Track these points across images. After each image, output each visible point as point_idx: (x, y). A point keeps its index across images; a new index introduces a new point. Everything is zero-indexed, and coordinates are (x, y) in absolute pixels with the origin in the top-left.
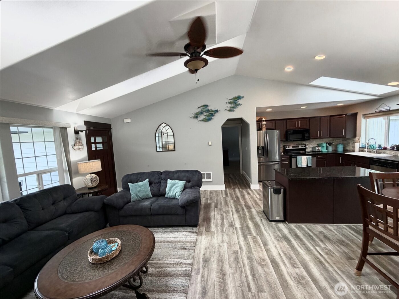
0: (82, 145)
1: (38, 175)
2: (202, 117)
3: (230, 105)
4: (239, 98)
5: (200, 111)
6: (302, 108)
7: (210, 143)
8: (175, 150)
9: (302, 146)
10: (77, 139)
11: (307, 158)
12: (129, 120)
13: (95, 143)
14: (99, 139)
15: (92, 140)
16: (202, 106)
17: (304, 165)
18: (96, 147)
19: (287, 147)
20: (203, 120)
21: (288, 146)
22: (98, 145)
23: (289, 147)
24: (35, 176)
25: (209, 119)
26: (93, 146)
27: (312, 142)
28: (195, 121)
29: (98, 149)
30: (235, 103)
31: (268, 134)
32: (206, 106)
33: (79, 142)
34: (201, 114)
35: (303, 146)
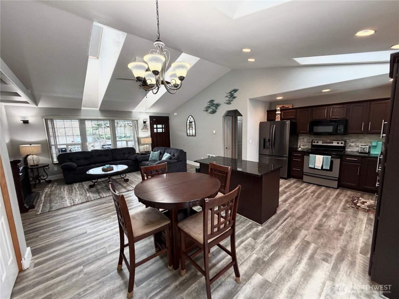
0: (147, 129)
1: (126, 141)
2: (210, 110)
3: (227, 99)
4: (235, 91)
5: (209, 105)
6: (323, 91)
7: (214, 132)
8: (195, 136)
9: (338, 143)
10: (144, 126)
11: (323, 158)
12: (176, 114)
13: (157, 128)
14: (160, 126)
15: (155, 126)
16: (210, 101)
17: (318, 166)
18: (157, 131)
19: (314, 142)
20: (210, 113)
21: (316, 141)
22: (158, 130)
23: (317, 142)
24: (125, 142)
25: (214, 112)
26: (155, 130)
28: (206, 113)
29: (158, 132)
30: (232, 96)
32: (212, 101)
33: (145, 128)
34: (209, 107)
35: (340, 142)
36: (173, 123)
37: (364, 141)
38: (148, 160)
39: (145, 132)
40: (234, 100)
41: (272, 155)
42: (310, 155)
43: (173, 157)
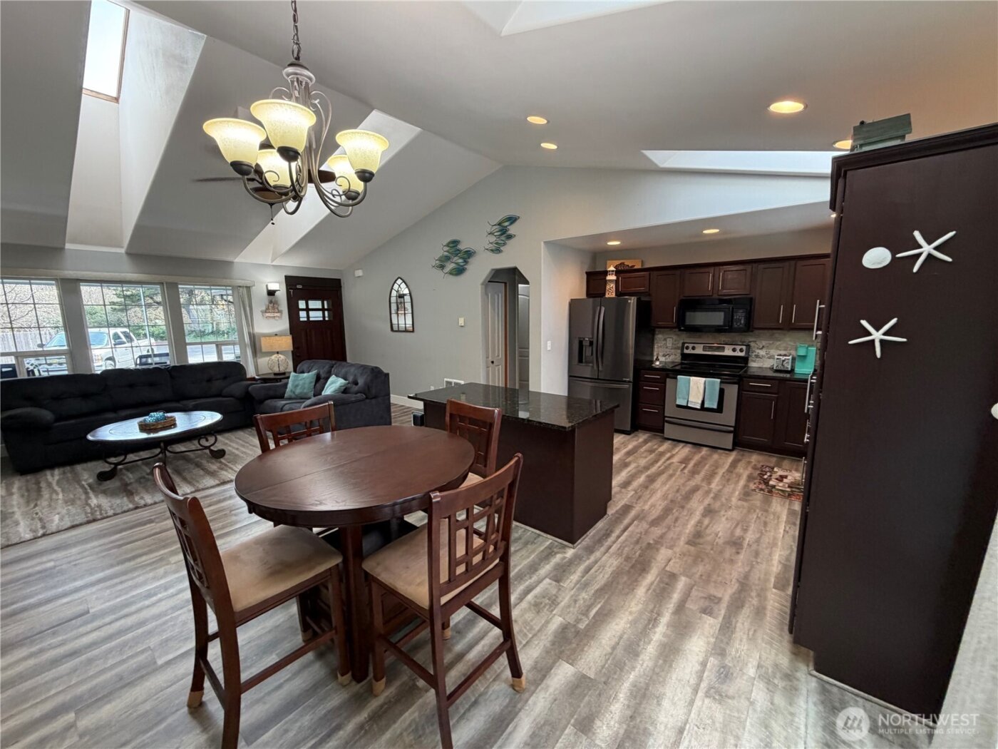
0: (280, 312)
1: (217, 346)
2: (450, 266)
3: (493, 239)
4: (512, 220)
5: (446, 254)
6: (705, 232)
7: (461, 322)
8: (413, 331)
9: (734, 350)
10: (271, 302)
11: (706, 383)
12: (359, 273)
13: (308, 310)
14: (315, 304)
15: (302, 304)
16: (449, 243)
17: (695, 401)
18: (308, 316)
19: (687, 348)
20: (451, 273)
21: (691, 346)
22: (311, 313)
23: (693, 348)
24: (214, 345)
25: (459, 271)
26: (303, 315)
27: (780, 341)
28: (440, 273)
29: (311, 319)
30: (504, 232)
31: (603, 309)
32: (455, 243)
33: (273, 308)
34: (447, 259)
35: (738, 348)
36: (352, 296)
37: (784, 345)
38: (282, 397)
39: (272, 320)
40: (510, 242)
41: (598, 379)
42: (679, 377)
43: (354, 386)
